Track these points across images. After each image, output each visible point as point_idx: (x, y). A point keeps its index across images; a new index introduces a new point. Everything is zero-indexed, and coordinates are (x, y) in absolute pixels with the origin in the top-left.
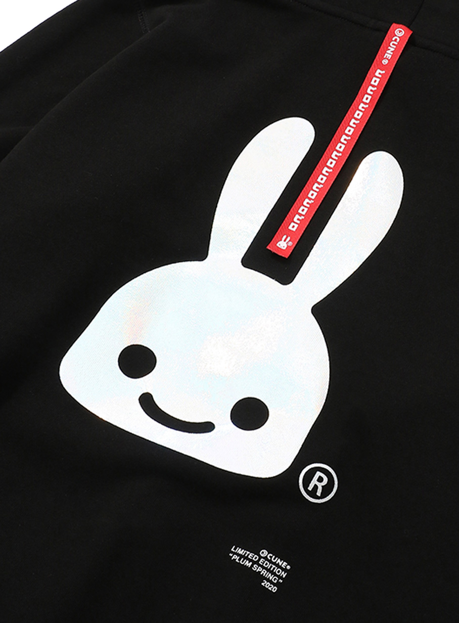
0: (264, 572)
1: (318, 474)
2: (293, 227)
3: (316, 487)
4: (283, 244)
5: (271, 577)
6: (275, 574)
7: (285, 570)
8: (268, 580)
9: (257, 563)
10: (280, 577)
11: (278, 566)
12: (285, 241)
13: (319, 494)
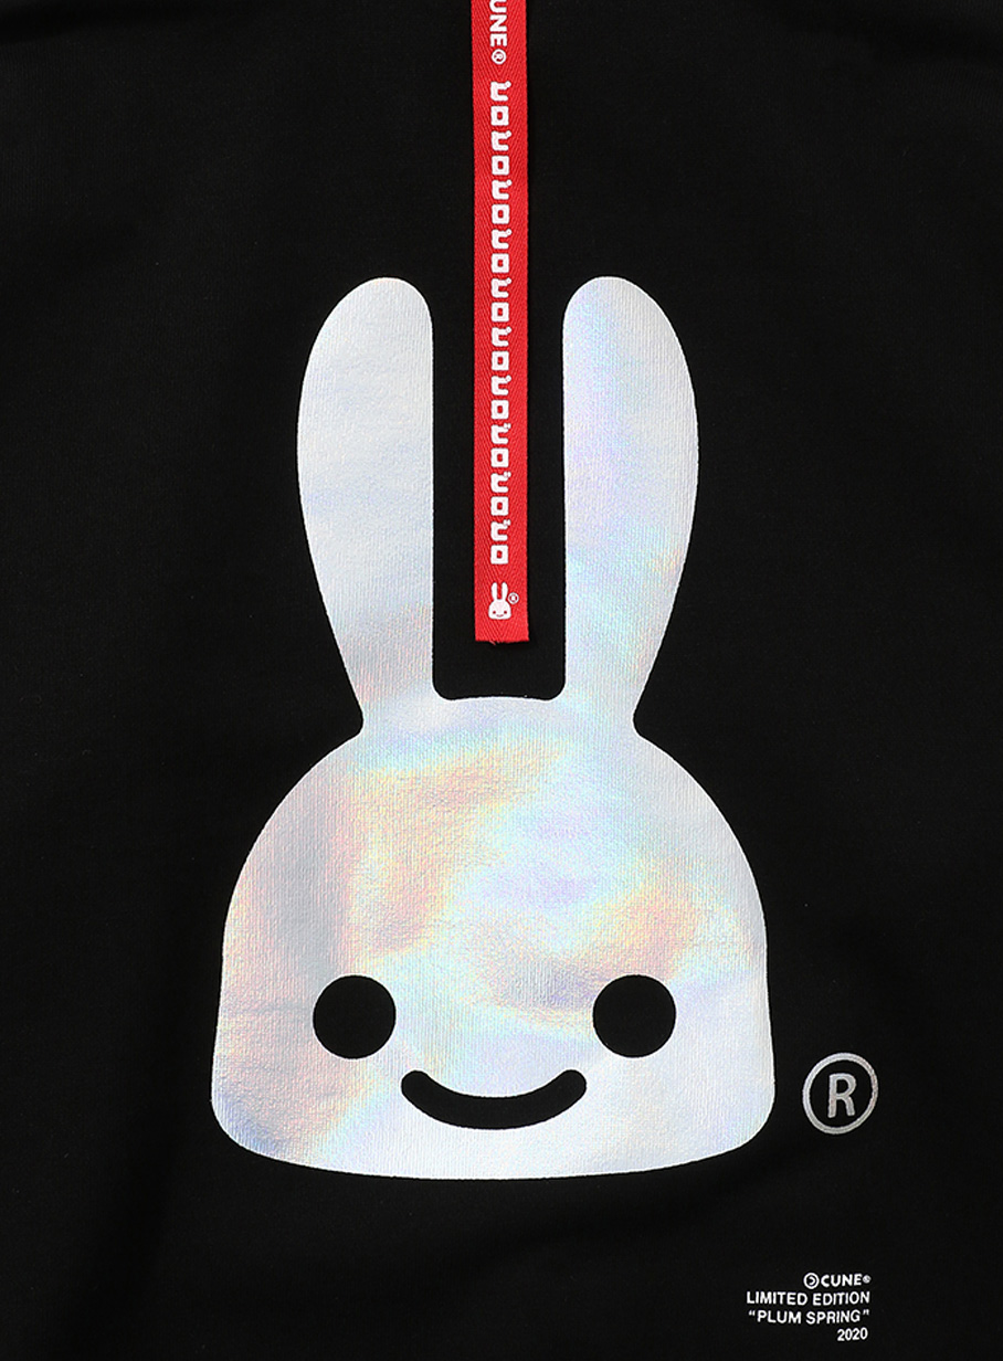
0: (831, 1317)
1: (834, 1078)
2: (500, 555)
3: (841, 1104)
4: (501, 607)
5: (847, 1317)
6: (850, 1307)
7: (863, 1288)
8: (845, 1325)
9: (809, 1307)
10: (860, 1306)
11: (848, 1289)
12: (500, 597)
13: (851, 1111)
